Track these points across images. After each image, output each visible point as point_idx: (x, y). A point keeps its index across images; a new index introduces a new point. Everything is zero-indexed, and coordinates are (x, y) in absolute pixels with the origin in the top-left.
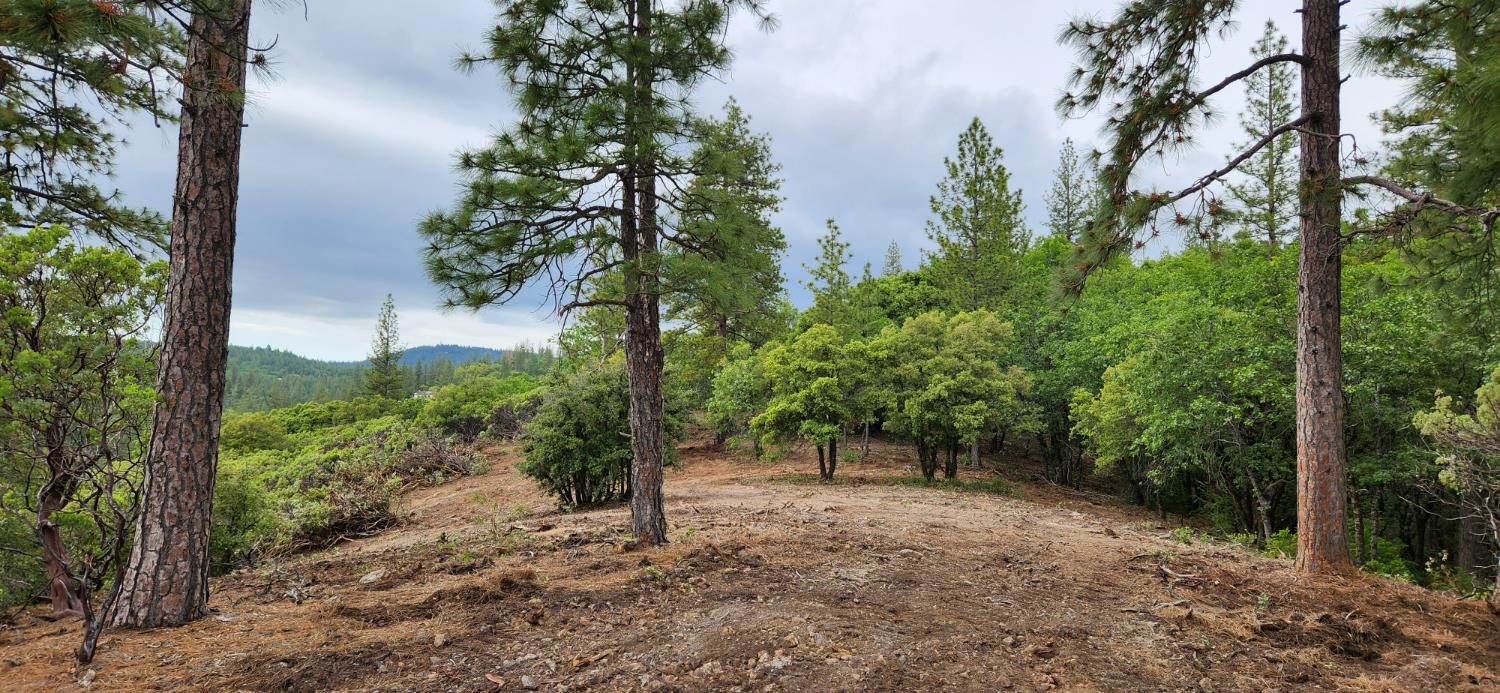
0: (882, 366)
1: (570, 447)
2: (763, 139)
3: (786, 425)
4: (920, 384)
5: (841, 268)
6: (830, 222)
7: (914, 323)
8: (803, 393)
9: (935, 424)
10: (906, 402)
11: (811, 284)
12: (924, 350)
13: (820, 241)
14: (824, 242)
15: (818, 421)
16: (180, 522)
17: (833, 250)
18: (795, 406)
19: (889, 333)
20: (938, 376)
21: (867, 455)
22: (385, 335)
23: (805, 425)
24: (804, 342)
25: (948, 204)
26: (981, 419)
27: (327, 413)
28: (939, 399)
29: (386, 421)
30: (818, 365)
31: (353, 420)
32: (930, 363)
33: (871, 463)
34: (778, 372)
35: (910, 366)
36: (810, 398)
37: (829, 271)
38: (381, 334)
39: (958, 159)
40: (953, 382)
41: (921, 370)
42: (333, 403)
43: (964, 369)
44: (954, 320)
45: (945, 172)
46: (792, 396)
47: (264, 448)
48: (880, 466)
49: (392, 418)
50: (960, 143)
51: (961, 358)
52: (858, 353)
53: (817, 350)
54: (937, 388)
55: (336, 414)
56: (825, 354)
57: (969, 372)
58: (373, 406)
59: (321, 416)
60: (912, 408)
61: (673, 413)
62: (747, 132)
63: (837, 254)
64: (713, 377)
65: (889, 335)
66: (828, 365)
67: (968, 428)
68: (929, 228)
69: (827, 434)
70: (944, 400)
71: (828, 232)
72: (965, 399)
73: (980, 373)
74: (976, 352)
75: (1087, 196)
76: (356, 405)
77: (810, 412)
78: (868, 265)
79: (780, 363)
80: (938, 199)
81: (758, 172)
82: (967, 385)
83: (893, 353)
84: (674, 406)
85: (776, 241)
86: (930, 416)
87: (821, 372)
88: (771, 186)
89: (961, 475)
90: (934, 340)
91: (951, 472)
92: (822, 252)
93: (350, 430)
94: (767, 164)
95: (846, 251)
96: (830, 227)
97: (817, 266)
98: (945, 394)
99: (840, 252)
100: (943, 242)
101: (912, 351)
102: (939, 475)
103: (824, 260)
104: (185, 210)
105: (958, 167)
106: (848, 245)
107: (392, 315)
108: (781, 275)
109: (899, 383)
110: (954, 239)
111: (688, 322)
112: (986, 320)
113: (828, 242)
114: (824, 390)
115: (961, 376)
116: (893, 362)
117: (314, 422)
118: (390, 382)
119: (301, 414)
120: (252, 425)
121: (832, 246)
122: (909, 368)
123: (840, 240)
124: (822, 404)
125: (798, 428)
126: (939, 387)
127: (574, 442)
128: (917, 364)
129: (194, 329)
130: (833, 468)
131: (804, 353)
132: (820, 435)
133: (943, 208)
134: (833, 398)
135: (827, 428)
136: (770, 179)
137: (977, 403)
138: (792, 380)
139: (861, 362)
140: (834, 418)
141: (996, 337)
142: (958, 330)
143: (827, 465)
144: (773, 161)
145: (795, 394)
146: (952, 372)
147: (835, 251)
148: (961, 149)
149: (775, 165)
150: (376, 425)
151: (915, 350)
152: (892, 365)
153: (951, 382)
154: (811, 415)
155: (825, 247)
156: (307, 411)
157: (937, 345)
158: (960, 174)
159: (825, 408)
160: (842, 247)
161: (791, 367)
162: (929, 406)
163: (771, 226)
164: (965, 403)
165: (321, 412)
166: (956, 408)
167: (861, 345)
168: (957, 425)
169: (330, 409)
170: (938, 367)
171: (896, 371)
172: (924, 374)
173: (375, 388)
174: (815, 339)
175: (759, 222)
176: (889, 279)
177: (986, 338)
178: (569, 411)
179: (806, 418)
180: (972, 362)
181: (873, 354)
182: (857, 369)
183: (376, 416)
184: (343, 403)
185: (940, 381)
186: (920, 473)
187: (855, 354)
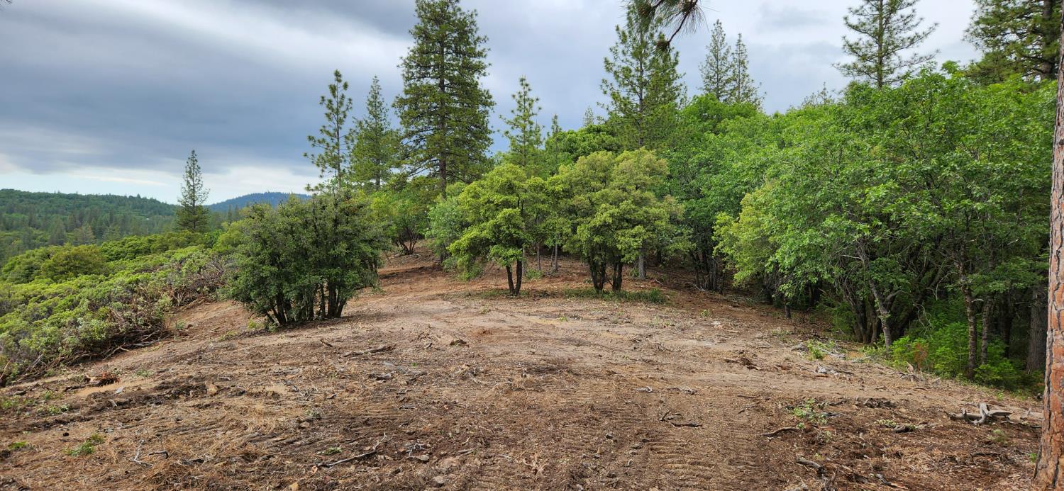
0: (558, 198)
1: (266, 274)
2: (471, 16)
3: (477, 249)
4: (590, 213)
5: (532, 119)
6: (522, 80)
7: (586, 161)
8: (491, 222)
9: (603, 246)
10: (579, 227)
11: (507, 132)
12: (593, 183)
13: (514, 96)
14: (517, 97)
15: (504, 246)
17: (525, 104)
18: (484, 234)
19: (565, 170)
20: (603, 205)
21: (557, 270)
22: (192, 183)
23: (493, 250)
24: (492, 179)
25: (619, 64)
26: (640, 240)
27: (146, 244)
28: (605, 225)
29: (190, 249)
30: (504, 198)
31: (167, 249)
32: (598, 194)
33: (559, 277)
34: (471, 205)
35: (582, 197)
36: (497, 226)
37: (522, 122)
38: (188, 182)
39: (627, 27)
40: (617, 210)
41: (590, 201)
42: (152, 237)
43: (626, 199)
44: (619, 158)
45: (616, 38)
46: (482, 225)
47: (86, 273)
48: (566, 279)
49: (194, 247)
50: (629, 14)
51: (624, 190)
52: (537, 186)
53: (502, 186)
54: (603, 215)
55: (154, 246)
56: (510, 188)
57: (630, 201)
58: (181, 239)
59: (142, 247)
60: (583, 233)
61: (370, 242)
62: (459, 10)
63: (528, 107)
64: (428, 210)
65: (566, 172)
66: (513, 199)
67: (629, 249)
68: (604, 85)
69: (512, 256)
70: (609, 225)
71: (521, 89)
72: (626, 224)
73: (640, 202)
74: (636, 184)
75: (732, 66)
76: (169, 238)
77: (498, 238)
78: (556, 117)
79: (473, 197)
80: (611, 60)
81: (468, 43)
82: (629, 212)
83: (567, 187)
84: (369, 235)
85: (486, 100)
86: (596, 239)
87: (506, 204)
88: (480, 54)
89: (629, 287)
90: (601, 175)
91: (617, 285)
92: (516, 106)
93: (160, 257)
94: (476, 36)
95: (535, 105)
96: (522, 84)
97: (512, 117)
98: (610, 221)
99: (530, 105)
100: (615, 96)
101: (583, 184)
102: (608, 286)
103: (518, 113)
105: (627, 34)
106: (537, 99)
107: (196, 167)
108: (489, 127)
109: (572, 211)
110: (623, 94)
111: (412, 167)
112: (645, 157)
113: (521, 97)
114: (509, 219)
115: (623, 205)
116: (568, 194)
117: (137, 252)
118: (197, 219)
119: (127, 245)
120: (75, 256)
121: (525, 100)
122: (581, 199)
123: (531, 95)
124: (507, 232)
125: (487, 252)
126: (605, 215)
128: (587, 195)
130: (520, 284)
131: (492, 187)
132: (506, 258)
133: (614, 69)
134: (516, 226)
135: (511, 251)
136: (478, 49)
137: (636, 228)
138: (482, 211)
139: (542, 196)
140: (518, 243)
141: (653, 172)
142: (622, 165)
143: (514, 279)
144: (480, 34)
145: (485, 224)
146: (616, 203)
147: (527, 104)
148: (629, 18)
149: (482, 37)
150: (180, 254)
151: (586, 183)
152: (567, 197)
153: (614, 210)
154: (498, 241)
155: (519, 102)
156: (131, 243)
157: (604, 181)
158: (629, 40)
159: (510, 235)
160: (532, 101)
161: (482, 200)
162: (597, 231)
163: (481, 89)
164: (627, 228)
165: (141, 244)
166: (619, 232)
167: (540, 180)
168: (619, 247)
169: (150, 241)
170: (604, 198)
171: (571, 202)
172: (593, 204)
173: (185, 224)
174: (501, 175)
175: (469, 85)
176: (576, 131)
177: (645, 173)
178: (265, 242)
179: (494, 244)
180: (633, 193)
181: (551, 188)
182: (537, 201)
183: (183, 246)
184: (159, 236)
185: (606, 209)
186: (592, 288)
187: (535, 188)
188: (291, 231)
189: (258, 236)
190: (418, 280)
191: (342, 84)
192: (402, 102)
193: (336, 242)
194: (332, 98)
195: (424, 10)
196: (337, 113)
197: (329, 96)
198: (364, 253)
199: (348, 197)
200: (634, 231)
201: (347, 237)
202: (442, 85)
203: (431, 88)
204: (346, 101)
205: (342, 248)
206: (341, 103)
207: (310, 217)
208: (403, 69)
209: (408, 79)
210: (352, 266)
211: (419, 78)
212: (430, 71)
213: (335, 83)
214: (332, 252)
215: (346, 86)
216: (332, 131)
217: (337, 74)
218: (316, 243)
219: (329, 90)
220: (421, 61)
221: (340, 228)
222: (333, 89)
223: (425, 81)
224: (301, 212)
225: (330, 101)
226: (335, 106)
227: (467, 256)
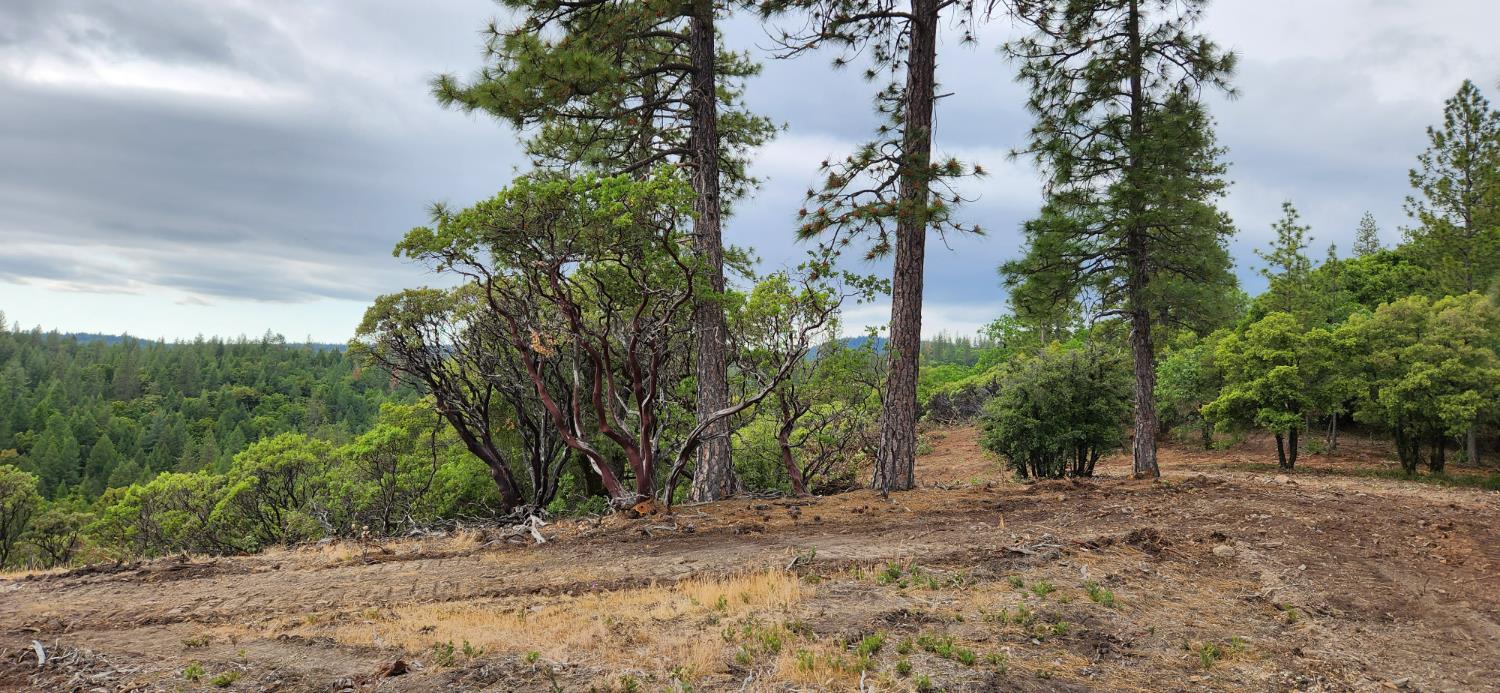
0: (1350, 354)
1: (1028, 426)
3: (1241, 415)
4: (1397, 371)
5: (1300, 252)
6: (1286, 205)
7: (1389, 309)
8: (1258, 381)
9: (1417, 415)
10: (1380, 391)
11: (1265, 271)
12: (1401, 337)
13: (1274, 226)
14: (1279, 226)
15: (1277, 409)
16: (904, 437)
17: (1290, 234)
18: (1249, 395)
19: (1359, 319)
20: (1418, 364)
21: (1334, 448)
23: (1262, 413)
24: (1258, 331)
25: (1434, 175)
26: (1473, 409)
28: (1420, 389)
30: (1276, 353)
32: (1408, 350)
33: (1339, 456)
34: (1230, 361)
35: (1384, 353)
36: (1267, 386)
37: (1286, 257)
39: (1444, 128)
40: (1437, 370)
41: (1397, 358)
43: (1451, 357)
44: (1438, 304)
45: (1428, 142)
46: (1246, 385)
48: (1351, 459)
50: (1447, 110)
51: (1447, 345)
52: (1321, 340)
53: (1274, 338)
54: (1418, 375)
56: (1282, 342)
57: (1456, 360)
60: (1388, 397)
61: (1123, 399)
63: (1295, 239)
64: (1156, 365)
65: (1358, 321)
66: (1287, 354)
67: (1457, 420)
68: (1409, 204)
69: (1288, 422)
70: (1426, 389)
71: (1285, 216)
72: (1452, 388)
73: (1471, 361)
74: (1465, 338)
77: (1267, 401)
78: (1333, 247)
79: (1233, 352)
80: (1420, 171)
81: (1201, 156)
82: (1455, 373)
83: (1363, 340)
84: (1122, 392)
85: (1222, 225)
86: (1409, 405)
87: (1279, 361)
88: (1217, 170)
89: (1449, 468)
90: (1413, 326)
91: (1437, 465)
92: (1276, 236)
94: (1211, 148)
95: (1305, 235)
96: (1286, 210)
97: (1271, 251)
98: (1428, 383)
99: (1298, 236)
100: (1426, 218)
101: (1386, 337)
102: (1422, 468)
103: (1280, 245)
104: (902, 274)
105: (1445, 136)
106: (1308, 228)
109: (1372, 371)
110: (1440, 213)
112: (1478, 303)
113: (1284, 226)
114: (1283, 379)
115: (1447, 365)
116: (1364, 349)
121: (1289, 229)
122: (1383, 356)
123: (1297, 223)
124: (1281, 393)
125: (1254, 416)
126: (1420, 376)
127: (1032, 422)
128: (1393, 351)
129: (908, 336)
130: (1293, 459)
131: (1259, 341)
132: (1280, 423)
133: (1426, 182)
134: (1292, 386)
135: (1286, 416)
136: (1216, 164)
137: (1467, 393)
138: (1246, 368)
139: (1324, 350)
140: (1295, 407)
141: (1491, 322)
142: (1443, 315)
143: (1287, 457)
144: (1219, 145)
145: (1250, 383)
146: (1436, 360)
147: (1293, 234)
148: (1449, 117)
149: (1220, 147)
151: (1390, 336)
152: (1362, 353)
153: (1433, 370)
154: (1268, 404)
155: (1280, 231)
157: (1418, 332)
158: (1448, 143)
159: (1285, 397)
160: (1301, 230)
161: (1245, 355)
162: (1408, 395)
163: (1218, 212)
164: (1451, 393)
166: (1442, 398)
167: (1323, 332)
168: (1443, 416)
170: (1418, 355)
171: (1368, 359)
172: (1401, 362)
174: (1272, 327)
175: (1202, 209)
176: (1360, 260)
177: (1478, 324)
178: (1026, 396)
179: (1263, 406)
180: (1461, 349)
181: (1340, 342)
182: (1320, 357)
185: (1421, 370)
186: (1398, 466)
187: (1318, 342)
188: (1051, 386)
189: (1022, 389)
193: (1093, 398)
200: (1463, 397)
201: (1103, 392)
205: (1100, 404)
210: (1111, 424)
214: (1090, 407)
218: (1074, 398)
221: (1097, 384)
227: (1225, 420)
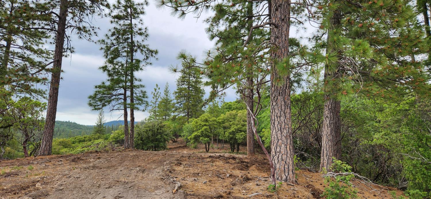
0: (220, 124)
1: (139, 143)
3: (196, 138)
4: (230, 128)
7: (229, 113)
8: (201, 130)
9: (231, 138)
10: (226, 132)
12: (230, 120)
15: (204, 137)
18: (198, 134)
21: (223, 147)
23: (201, 138)
24: (201, 118)
26: (243, 136)
27: (83, 139)
28: (233, 132)
29: (99, 141)
30: (205, 123)
31: (91, 140)
32: (231, 123)
34: (195, 125)
36: (202, 132)
42: (86, 136)
47: (65, 148)
49: (101, 140)
51: (239, 122)
53: (204, 120)
54: (232, 129)
55: (86, 139)
56: (206, 121)
57: (240, 125)
58: (96, 137)
60: (227, 134)
61: (166, 135)
64: (183, 127)
65: (223, 116)
66: (207, 124)
67: (240, 139)
70: (234, 132)
73: (243, 125)
74: (242, 120)
76: (91, 136)
79: (196, 123)
82: (240, 128)
83: (223, 120)
84: (166, 133)
85: (202, 92)
86: (231, 136)
87: (205, 125)
90: (233, 117)
91: (238, 150)
93: (89, 143)
98: (234, 130)
101: (228, 120)
102: (235, 150)
109: (225, 128)
111: (178, 113)
114: (206, 129)
115: (238, 126)
116: (223, 122)
117: (80, 141)
118: (101, 130)
119: (76, 139)
120: (63, 141)
122: (227, 124)
125: (199, 139)
128: (229, 123)
130: (209, 150)
131: (201, 120)
132: (205, 141)
134: (207, 131)
135: (206, 139)
138: (198, 127)
139: (216, 123)
140: (208, 136)
142: (239, 115)
143: (207, 150)
145: (199, 131)
150: (97, 142)
152: (223, 123)
153: (236, 127)
154: (202, 136)
156: (78, 138)
157: (234, 118)
159: (206, 134)
161: (198, 124)
162: (230, 133)
163: (200, 89)
164: (239, 133)
165: (82, 138)
166: (237, 134)
167: (215, 118)
168: (237, 138)
169: (85, 137)
170: (234, 124)
171: (224, 125)
172: (230, 125)
173: (97, 132)
174: (204, 117)
175: (197, 87)
176: (232, 102)
178: (139, 135)
179: (202, 137)
180: (242, 123)
181: (218, 121)
182: (214, 124)
183: (97, 139)
184: (88, 136)
185: (233, 127)
186: (230, 151)
187: (214, 121)
188: (146, 132)
190: (178, 150)
191: (158, 88)
192: (176, 93)
193: (157, 135)
194: (155, 92)
195: (184, 65)
196: (156, 97)
197: (154, 92)
198: (165, 138)
199: (161, 123)
200: (241, 134)
201: (160, 133)
202: (189, 88)
203: (185, 89)
204: (159, 93)
205: (159, 136)
206: (157, 94)
207: (151, 128)
208: (177, 83)
209: (178, 85)
210: (161, 142)
211: (182, 85)
212: (185, 83)
213: (156, 88)
214: (156, 137)
215: (159, 89)
216: (154, 102)
217: (157, 85)
218: (152, 135)
219: (154, 90)
220: (183, 80)
221: (159, 131)
222: (155, 90)
223: (183, 86)
224: (149, 127)
225: (154, 93)
226: (155, 95)
227: (193, 140)
